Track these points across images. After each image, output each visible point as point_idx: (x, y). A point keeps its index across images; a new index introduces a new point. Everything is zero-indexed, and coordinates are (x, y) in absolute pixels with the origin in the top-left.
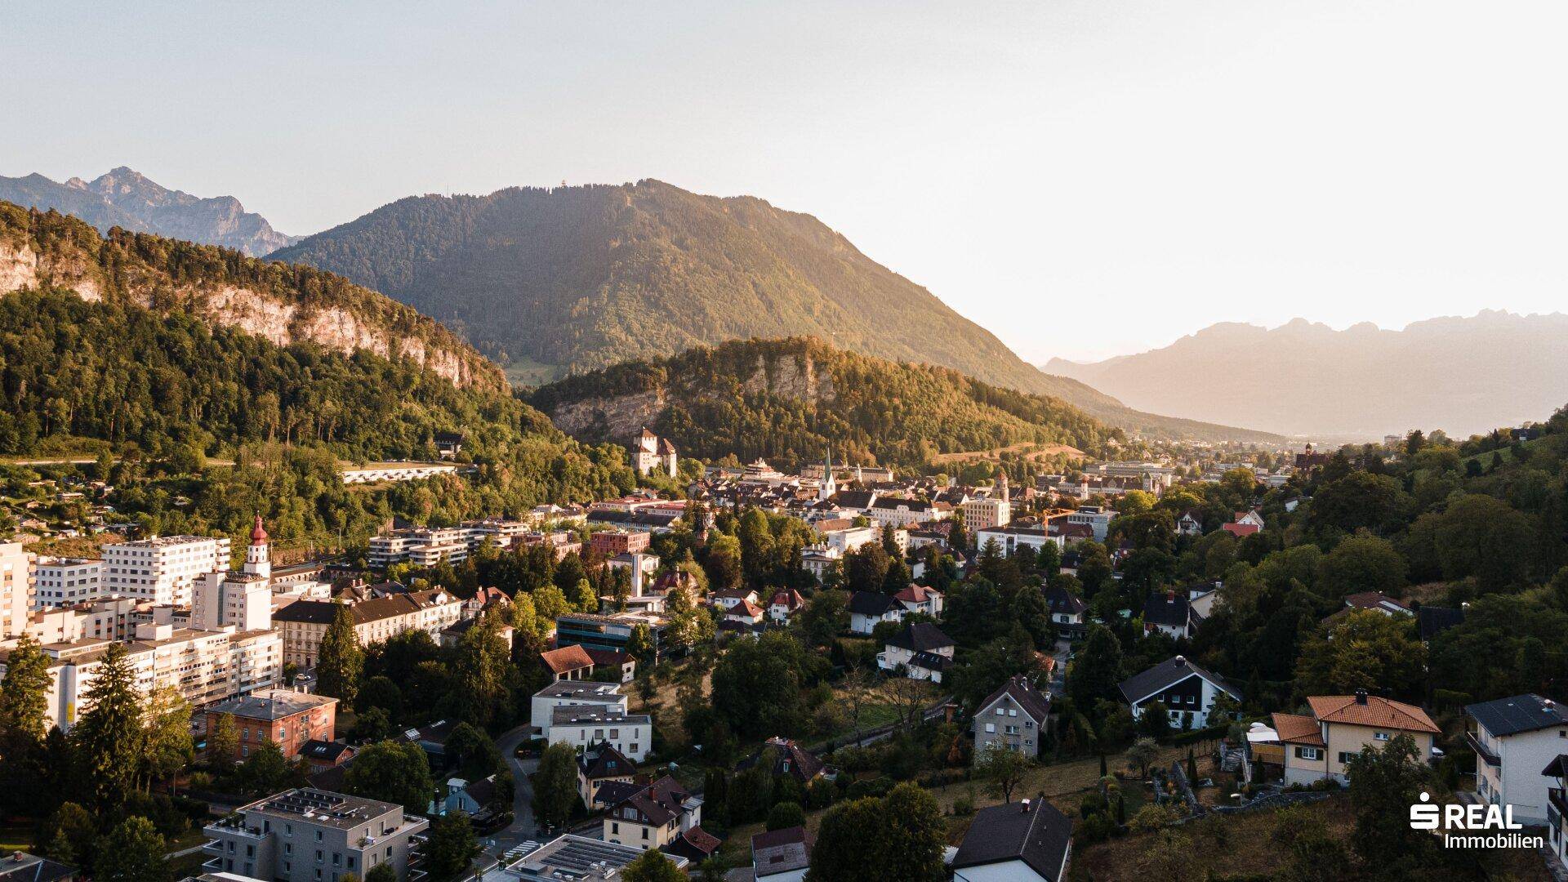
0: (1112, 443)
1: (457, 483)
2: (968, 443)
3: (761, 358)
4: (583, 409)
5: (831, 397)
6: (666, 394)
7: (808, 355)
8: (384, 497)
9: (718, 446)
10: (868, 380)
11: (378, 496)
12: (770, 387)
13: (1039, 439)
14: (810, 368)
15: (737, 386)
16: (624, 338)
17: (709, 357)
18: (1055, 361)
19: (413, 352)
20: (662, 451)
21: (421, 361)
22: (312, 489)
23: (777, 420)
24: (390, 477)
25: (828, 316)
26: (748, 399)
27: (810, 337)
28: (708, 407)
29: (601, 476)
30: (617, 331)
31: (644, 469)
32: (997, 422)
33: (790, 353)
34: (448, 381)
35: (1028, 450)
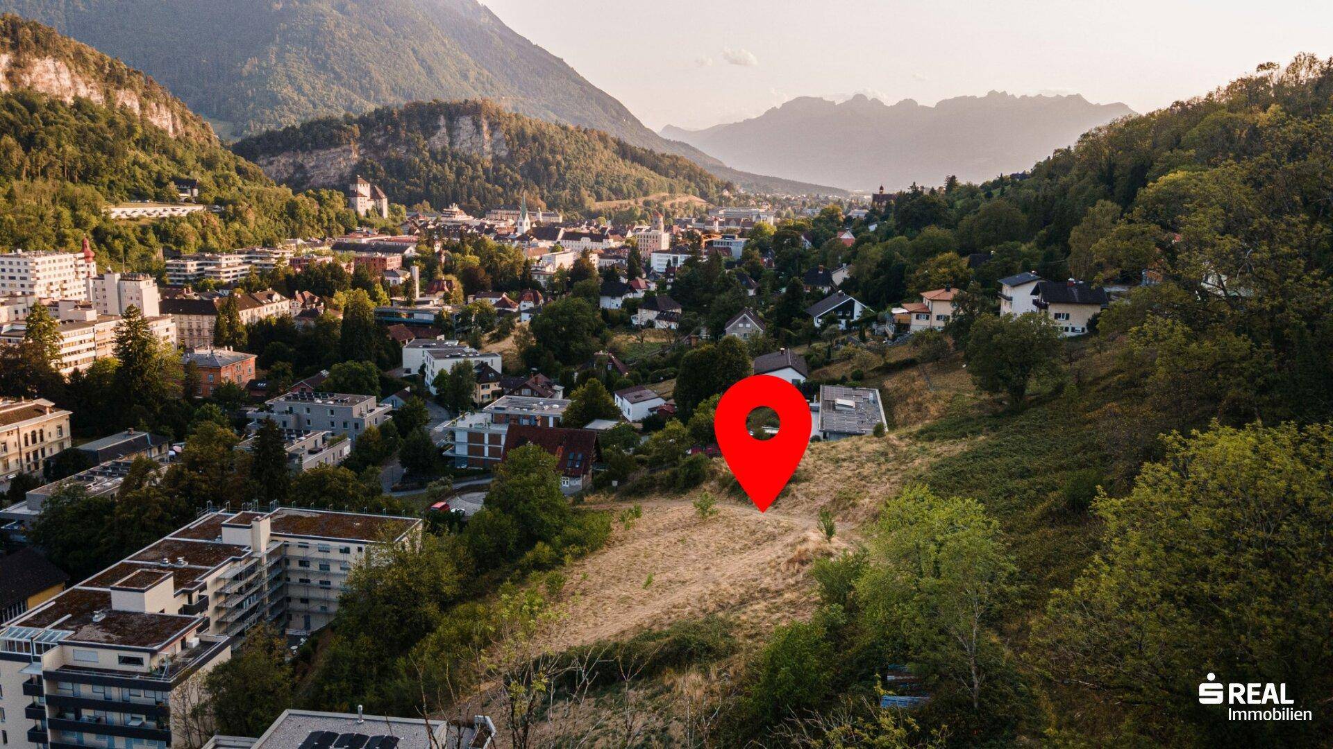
0: (726, 193)
1: (213, 220)
2: (618, 193)
3: (442, 117)
4: (283, 161)
5: (504, 154)
6: (359, 148)
7: (483, 116)
8: (151, 230)
9: (410, 194)
10: (535, 139)
11: (144, 229)
12: (451, 144)
13: (671, 190)
14: (485, 128)
15: (422, 142)
16: (296, 98)
17: (396, 116)
18: (668, 128)
19: (128, 103)
20: (375, 196)
21: (137, 111)
22: (86, 223)
23: (459, 173)
24: (149, 214)
25: (483, 83)
26: (433, 155)
27: (484, 101)
28: (399, 160)
29: (328, 216)
30: (288, 91)
31: (362, 211)
32: (640, 176)
33: (468, 114)
34: (164, 131)
35: (664, 199)
